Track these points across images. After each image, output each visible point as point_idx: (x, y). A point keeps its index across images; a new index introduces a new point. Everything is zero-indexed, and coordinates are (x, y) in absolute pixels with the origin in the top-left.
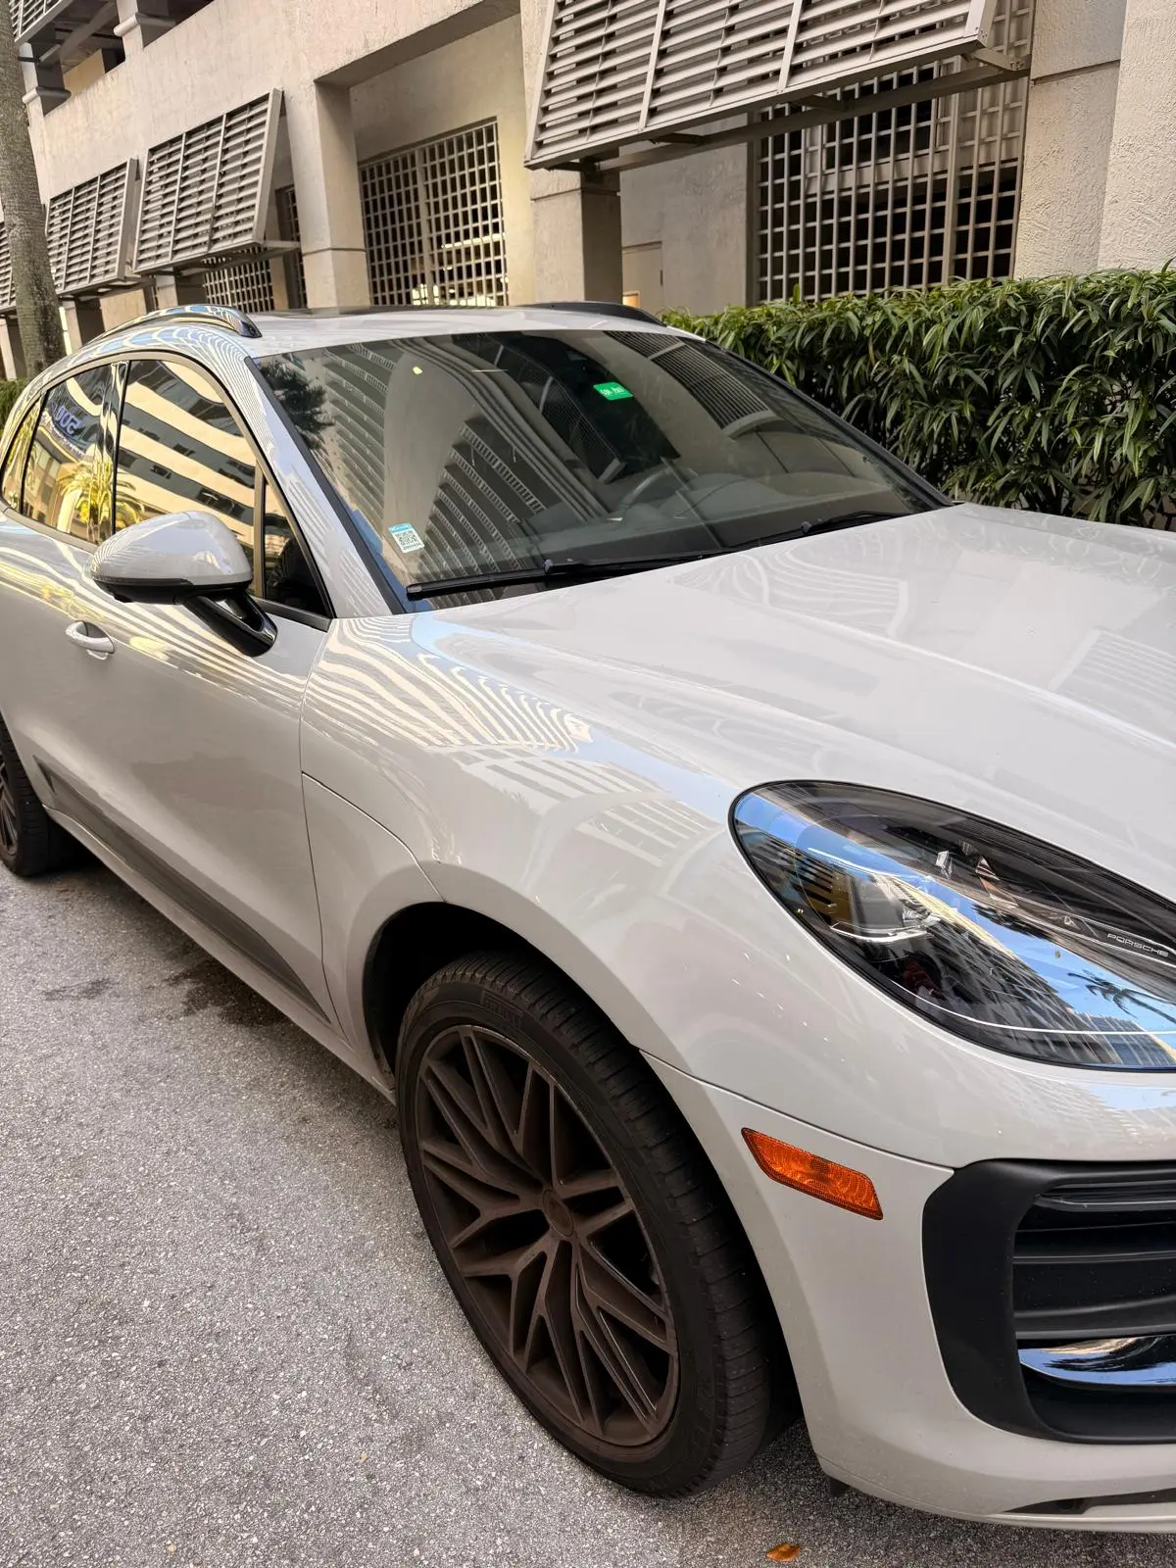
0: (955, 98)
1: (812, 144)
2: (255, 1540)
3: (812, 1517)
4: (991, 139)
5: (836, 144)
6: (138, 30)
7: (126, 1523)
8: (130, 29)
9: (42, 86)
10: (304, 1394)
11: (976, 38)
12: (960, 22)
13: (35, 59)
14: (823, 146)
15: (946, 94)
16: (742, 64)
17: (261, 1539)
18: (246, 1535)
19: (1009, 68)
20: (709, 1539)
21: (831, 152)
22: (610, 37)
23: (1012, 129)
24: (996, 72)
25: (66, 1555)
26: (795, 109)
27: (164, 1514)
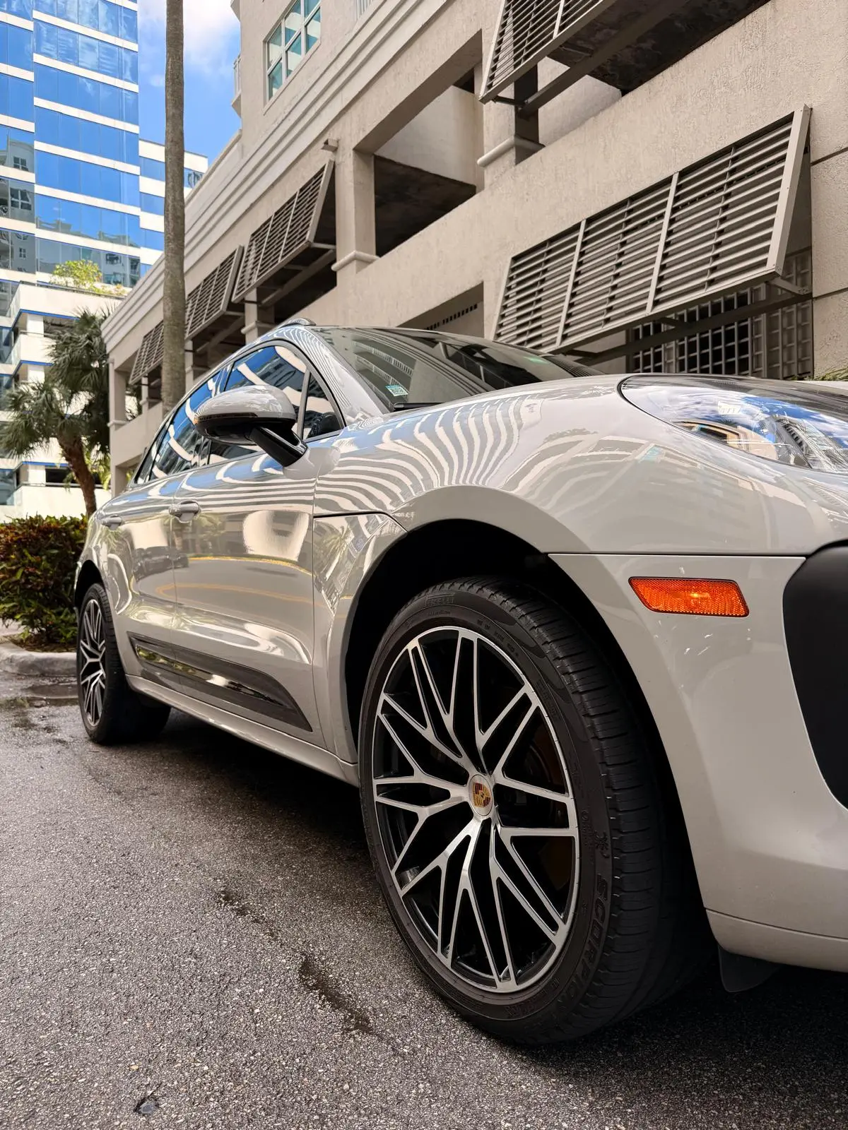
0: (763, 318)
1: (669, 358)
2: (206, 1068)
3: (716, 1092)
4: (790, 345)
5: (685, 357)
6: (256, 330)
7: (100, 1050)
8: (251, 330)
9: (195, 364)
10: (261, 990)
11: (774, 270)
12: (764, 263)
13: (193, 351)
14: (676, 359)
15: (757, 314)
16: (622, 315)
17: (212, 1068)
18: (199, 1064)
19: (797, 292)
20: (617, 1098)
21: (682, 362)
22: (539, 301)
23: (804, 338)
24: (789, 296)
25: (46, 1064)
26: (657, 328)
27: (133, 1047)
